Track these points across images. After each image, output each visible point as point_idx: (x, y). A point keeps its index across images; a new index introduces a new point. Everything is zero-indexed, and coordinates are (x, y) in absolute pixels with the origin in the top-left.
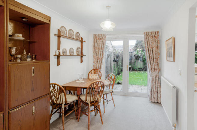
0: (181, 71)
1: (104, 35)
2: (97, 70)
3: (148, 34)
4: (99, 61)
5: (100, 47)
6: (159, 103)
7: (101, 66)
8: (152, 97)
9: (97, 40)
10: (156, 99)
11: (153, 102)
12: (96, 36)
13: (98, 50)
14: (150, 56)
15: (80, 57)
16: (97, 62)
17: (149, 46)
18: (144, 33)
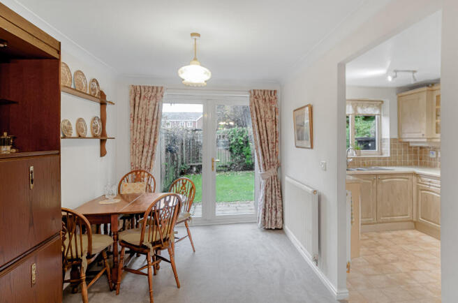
0: (326, 163)
1: (159, 90)
2: (142, 173)
3: (256, 94)
4: (148, 152)
5: (150, 117)
6: (278, 229)
7: (151, 162)
8: (267, 219)
9: (141, 101)
10: (274, 222)
11: (268, 229)
12: (138, 89)
13: (143, 125)
14: (262, 137)
15: (98, 141)
16: (141, 153)
17: (259, 118)
18: (250, 92)
